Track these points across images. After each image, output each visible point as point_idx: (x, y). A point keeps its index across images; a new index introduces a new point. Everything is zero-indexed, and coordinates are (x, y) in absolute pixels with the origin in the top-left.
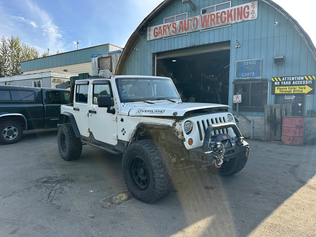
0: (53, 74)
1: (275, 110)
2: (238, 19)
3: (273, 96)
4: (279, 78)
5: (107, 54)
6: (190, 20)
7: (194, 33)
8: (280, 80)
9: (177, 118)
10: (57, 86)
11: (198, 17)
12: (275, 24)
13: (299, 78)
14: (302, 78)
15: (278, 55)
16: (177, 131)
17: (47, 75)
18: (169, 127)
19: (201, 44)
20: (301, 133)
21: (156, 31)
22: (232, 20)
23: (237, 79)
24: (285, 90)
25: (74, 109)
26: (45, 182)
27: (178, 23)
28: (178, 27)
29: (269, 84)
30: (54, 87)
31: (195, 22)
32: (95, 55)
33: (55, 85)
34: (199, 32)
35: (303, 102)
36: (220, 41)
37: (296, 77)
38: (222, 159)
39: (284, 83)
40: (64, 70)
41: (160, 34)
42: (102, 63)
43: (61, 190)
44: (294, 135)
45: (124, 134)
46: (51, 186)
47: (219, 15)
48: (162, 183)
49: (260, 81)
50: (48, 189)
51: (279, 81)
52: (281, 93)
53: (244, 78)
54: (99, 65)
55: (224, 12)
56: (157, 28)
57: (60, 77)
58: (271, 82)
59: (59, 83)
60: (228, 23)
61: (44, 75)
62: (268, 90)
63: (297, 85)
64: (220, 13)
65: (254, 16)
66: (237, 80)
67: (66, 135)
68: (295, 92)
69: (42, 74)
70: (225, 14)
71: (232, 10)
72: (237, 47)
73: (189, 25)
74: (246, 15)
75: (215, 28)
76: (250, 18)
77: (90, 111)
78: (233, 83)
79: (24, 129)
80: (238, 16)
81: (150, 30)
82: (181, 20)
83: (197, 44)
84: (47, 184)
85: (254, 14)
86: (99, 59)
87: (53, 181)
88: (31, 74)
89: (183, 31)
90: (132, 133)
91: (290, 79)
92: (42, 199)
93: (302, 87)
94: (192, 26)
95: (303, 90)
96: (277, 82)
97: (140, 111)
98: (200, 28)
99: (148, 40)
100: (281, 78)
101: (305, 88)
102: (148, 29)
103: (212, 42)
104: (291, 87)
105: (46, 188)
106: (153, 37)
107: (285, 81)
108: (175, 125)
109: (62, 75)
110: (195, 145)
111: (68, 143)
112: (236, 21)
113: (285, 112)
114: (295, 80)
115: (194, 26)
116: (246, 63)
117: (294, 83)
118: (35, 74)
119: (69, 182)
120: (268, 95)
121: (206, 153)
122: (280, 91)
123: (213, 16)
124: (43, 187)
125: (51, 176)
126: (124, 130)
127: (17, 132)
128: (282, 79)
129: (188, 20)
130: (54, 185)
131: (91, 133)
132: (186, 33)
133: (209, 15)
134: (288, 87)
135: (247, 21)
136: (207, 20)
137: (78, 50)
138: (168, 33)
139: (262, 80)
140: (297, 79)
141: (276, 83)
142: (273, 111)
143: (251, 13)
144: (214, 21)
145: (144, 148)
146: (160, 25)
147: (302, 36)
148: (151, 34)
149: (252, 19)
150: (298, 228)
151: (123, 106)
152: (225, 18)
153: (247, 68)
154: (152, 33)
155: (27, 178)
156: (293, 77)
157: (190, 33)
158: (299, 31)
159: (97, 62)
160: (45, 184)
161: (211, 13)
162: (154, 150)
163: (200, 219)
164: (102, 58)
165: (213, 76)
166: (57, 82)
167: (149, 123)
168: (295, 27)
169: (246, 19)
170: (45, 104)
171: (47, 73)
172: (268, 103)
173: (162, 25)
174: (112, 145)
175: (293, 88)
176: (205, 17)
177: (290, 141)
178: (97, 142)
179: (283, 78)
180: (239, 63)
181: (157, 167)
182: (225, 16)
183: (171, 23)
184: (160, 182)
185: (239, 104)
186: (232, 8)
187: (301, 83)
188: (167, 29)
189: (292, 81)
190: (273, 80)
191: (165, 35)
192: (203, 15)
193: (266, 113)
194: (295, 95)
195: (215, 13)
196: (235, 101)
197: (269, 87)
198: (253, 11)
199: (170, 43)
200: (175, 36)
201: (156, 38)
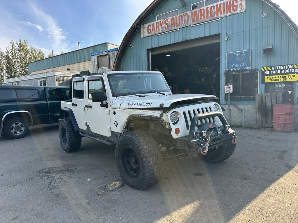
0: (56, 73)
1: (265, 98)
2: (227, 13)
3: (263, 85)
4: (269, 68)
5: (105, 52)
6: (181, 16)
7: (185, 28)
8: (270, 69)
9: (163, 109)
10: (60, 84)
11: (188, 13)
12: (263, 15)
13: (288, 67)
14: (291, 67)
15: (267, 45)
16: (164, 122)
17: (52, 74)
18: (156, 118)
19: (192, 38)
20: (292, 120)
21: (149, 28)
22: (221, 14)
23: (228, 70)
24: (275, 79)
25: (73, 104)
26: (47, 172)
27: (169, 19)
28: (170, 24)
29: (259, 74)
30: (58, 85)
31: (186, 17)
32: (94, 54)
33: (58, 83)
34: (190, 27)
35: (293, 90)
36: (210, 35)
37: (285, 66)
38: (207, 146)
39: (274, 72)
40: (67, 69)
41: (153, 31)
42: (101, 61)
43: (61, 179)
44: (285, 122)
45: (116, 126)
46: (52, 176)
47: (209, 9)
48: (151, 171)
49: (250, 72)
50: (49, 179)
51: (268, 70)
52: (271, 82)
53: (234, 69)
54: (98, 63)
55: (213, 6)
56: (150, 25)
57: (63, 75)
58: (261, 72)
59: (62, 81)
60: (217, 17)
61: (48, 75)
62: (259, 79)
63: (287, 74)
64: (210, 7)
65: (242, 9)
66: (228, 72)
67: (66, 129)
68: (285, 81)
69: (46, 74)
70: (214, 9)
71: (220, 4)
72: (227, 40)
73: (181, 21)
74: (235, 8)
75: (205, 23)
76: (238, 11)
77: (86, 106)
78: (224, 75)
79: (30, 125)
80: (227, 10)
81: (144, 28)
82: (172, 16)
83: (188, 38)
84: (48, 174)
85: (242, 7)
86: (98, 57)
87: (54, 171)
88: (37, 74)
89: (174, 27)
90: (123, 125)
91: (279, 68)
92: (43, 188)
93: (291, 75)
94: (183, 22)
95: (293, 78)
96: (267, 71)
97: (130, 104)
98: (190, 23)
99: (142, 37)
100: (271, 67)
101: (294, 76)
102: (142, 26)
103: (202, 36)
104: (280, 76)
105: (47, 178)
106: (146, 34)
107: (274, 70)
108: (162, 116)
109: (65, 74)
110: (181, 134)
111: (68, 136)
112: (225, 14)
113: (275, 100)
114: (285, 68)
115: (185, 22)
116: (236, 55)
117: (283, 72)
118: (40, 73)
119: (69, 172)
120: (258, 85)
121: (192, 141)
122: (270, 80)
123: (203, 11)
124: (45, 177)
125: (52, 167)
126: (116, 122)
127: (24, 127)
128: (271, 69)
129: (179, 16)
130: (54, 175)
131: (88, 126)
132: (178, 29)
133: (199, 11)
134: (277, 76)
135: (236, 14)
136: (197, 15)
137: (79, 50)
138: (160, 29)
139: (252, 70)
140: (287, 68)
141: (265, 73)
142: (264, 99)
143: (240, 6)
144: (204, 16)
145: (134, 139)
146: (153, 23)
147: (289, 25)
148: (145, 32)
149: (241, 12)
150: (282, 211)
151: (115, 100)
152: (214, 13)
153: (237, 59)
154: (146, 30)
155: (31, 169)
156: (282, 66)
157: (182, 29)
158: (286, 21)
159: (96, 60)
160: (46, 174)
161: (201, 9)
162: (143, 140)
163: (188, 204)
164: (100, 56)
165: (206, 68)
166: (61, 81)
167: (138, 115)
168: (282, 17)
169: (234, 12)
170: (48, 101)
171: (51, 72)
172: (258, 92)
173: (155, 22)
174: (107, 137)
175: (282, 76)
176: (195, 12)
177: (281, 128)
178: (94, 135)
179: (273, 67)
180: (229, 55)
181: (146, 156)
182: (215, 11)
183: (163, 20)
184: (150, 170)
185: (231, 94)
186: (220, 3)
187: (290, 72)
188: (160, 25)
189: (281, 70)
190: (263, 70)
191: (158, 32)
192: (193, 11)
193: (257, 101)
194: (285, 83)
195: (205, 8)
196: (226, 92)
197: (259, 76)
198: (241, 4)
199: (163, 39)
200: (167, 32)
201: (149, 35)
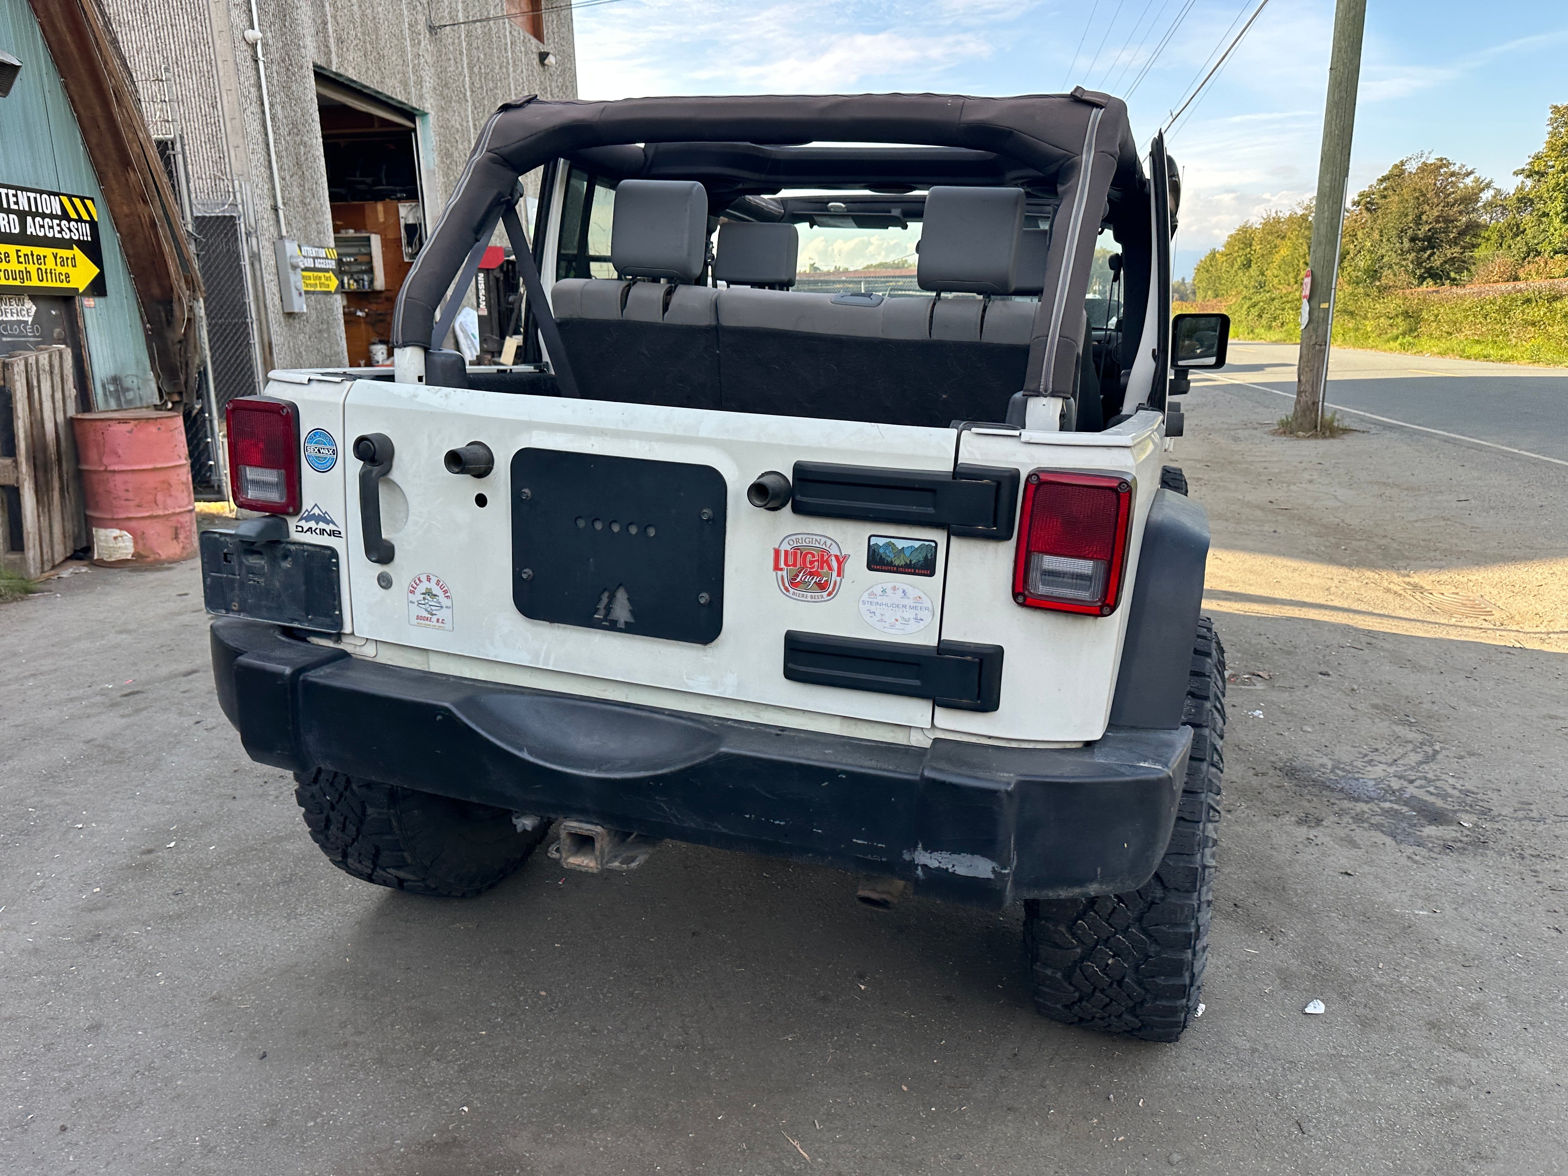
13: (45, 204)
14: (56, 206)
24: (5, 265)
26: (1437, 817)
35: (76, 338)
37: (31, 196)
50: (1430, 776)
63: (46, 242)
68: (42, 284)
84: (1431, 799)
87: (1387, 805)
93: (63, 253)
95: (70, 270)
101: (74, 263)
104: (23, 250)
105: (1438, 784)
114: (33, 208)
117: (30, 227)
124: (1450, 791)
125: (1389, 840)
134: (11, 250)
140: (40, 209)
156: (21, 190)
160: (1439, 803)
175: (32, 254)
177: (182, 536)
187: (56, 235)
189: (22, 217)
194: (41, 295)
